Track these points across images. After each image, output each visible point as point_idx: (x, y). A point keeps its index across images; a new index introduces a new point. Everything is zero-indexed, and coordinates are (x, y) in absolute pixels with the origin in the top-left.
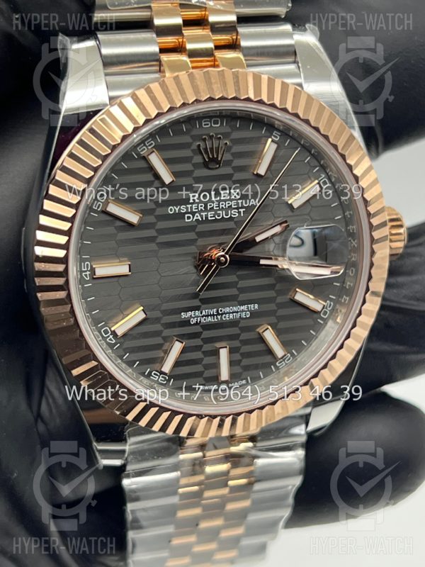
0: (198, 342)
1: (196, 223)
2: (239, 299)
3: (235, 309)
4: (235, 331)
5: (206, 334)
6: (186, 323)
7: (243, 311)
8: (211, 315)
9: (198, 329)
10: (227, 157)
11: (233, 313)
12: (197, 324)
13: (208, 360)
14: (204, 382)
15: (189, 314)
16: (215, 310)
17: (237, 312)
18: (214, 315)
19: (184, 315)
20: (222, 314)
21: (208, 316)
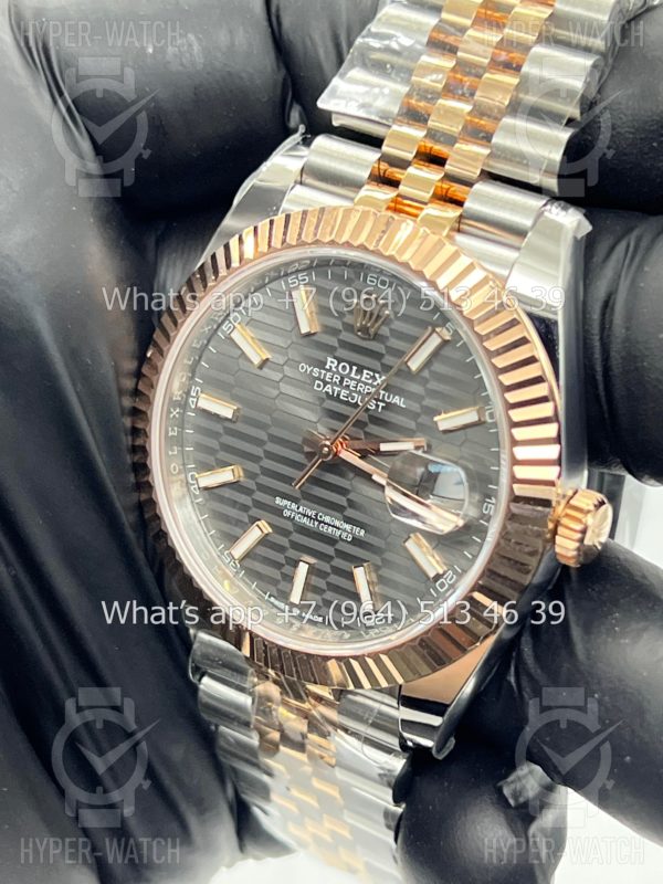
0: (284, 541)
1: (325, 396)
2: (346, 513)
3: (337, 523)
4: (330, 550)
5: (297, 537)
6: (278, 511)
7: (345, 530)
8: (308, 516)
9: (289, 526)
10: (385, 331)
11: (333, 526)
12: (289, 518)
13: (287, 569)
14: (276, 594)
15: (285, 502)
16: (314, 513)
17: (339, 529)
18: (311, 518)
19: (278, 500)
20: (320, 522)
21: (304, 515)
